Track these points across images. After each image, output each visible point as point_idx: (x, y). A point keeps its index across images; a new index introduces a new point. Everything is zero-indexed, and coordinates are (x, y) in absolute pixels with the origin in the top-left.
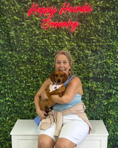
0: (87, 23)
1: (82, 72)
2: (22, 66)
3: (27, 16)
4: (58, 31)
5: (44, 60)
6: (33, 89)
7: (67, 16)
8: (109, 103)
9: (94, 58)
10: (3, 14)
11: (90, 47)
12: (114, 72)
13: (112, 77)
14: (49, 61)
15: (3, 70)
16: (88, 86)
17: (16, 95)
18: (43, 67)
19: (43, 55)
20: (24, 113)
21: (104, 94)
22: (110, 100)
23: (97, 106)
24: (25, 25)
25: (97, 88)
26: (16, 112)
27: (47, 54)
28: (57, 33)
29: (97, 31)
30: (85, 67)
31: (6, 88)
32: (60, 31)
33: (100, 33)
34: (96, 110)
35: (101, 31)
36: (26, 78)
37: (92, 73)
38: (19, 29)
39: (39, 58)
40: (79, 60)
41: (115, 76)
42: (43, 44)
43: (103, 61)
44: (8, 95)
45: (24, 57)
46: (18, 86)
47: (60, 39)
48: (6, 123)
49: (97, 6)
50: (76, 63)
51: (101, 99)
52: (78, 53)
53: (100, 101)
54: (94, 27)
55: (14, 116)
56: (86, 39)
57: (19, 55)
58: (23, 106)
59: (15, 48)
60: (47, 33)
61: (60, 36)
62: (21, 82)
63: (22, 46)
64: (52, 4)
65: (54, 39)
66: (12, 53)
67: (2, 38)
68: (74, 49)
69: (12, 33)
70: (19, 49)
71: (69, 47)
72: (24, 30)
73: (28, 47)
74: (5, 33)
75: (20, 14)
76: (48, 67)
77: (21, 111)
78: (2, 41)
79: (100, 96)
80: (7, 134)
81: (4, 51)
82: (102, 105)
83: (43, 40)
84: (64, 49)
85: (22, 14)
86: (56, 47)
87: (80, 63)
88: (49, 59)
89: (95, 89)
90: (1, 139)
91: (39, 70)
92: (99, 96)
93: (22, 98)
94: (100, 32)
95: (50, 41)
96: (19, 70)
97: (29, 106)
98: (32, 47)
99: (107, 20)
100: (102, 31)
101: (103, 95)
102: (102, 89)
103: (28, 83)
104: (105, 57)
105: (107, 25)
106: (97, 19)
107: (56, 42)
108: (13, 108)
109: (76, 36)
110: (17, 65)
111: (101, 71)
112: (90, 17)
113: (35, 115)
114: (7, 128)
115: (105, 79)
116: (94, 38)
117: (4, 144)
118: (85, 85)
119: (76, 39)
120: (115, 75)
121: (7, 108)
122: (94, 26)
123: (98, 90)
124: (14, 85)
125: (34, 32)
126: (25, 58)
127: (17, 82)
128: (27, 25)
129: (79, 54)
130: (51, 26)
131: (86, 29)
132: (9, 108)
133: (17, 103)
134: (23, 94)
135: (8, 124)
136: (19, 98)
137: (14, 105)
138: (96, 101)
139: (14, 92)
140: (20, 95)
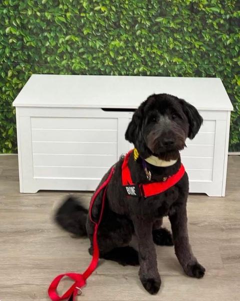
6: (65, 7)
8: (236, 40)
16: (191, 2)
17: (28, 22)
20: (46, 62)
21: (225, 20)
22: (238, 33)
23: (208, 45)
25: (209, 6)
26: (29, 60)
31: (5, 7)
34: (206, 56)
44: (9, 22)
46: (33, 2)
48: (8, 85)
51: (216, 30)
53: (215, 36)
55: (24, 68)
58: (43, 45)
77: (40, 56)
79: (215, 24)
80: (9, 109)
82: (221, 45)
89: (204, 9)
93: (41, 29)
97: (57, 47)
101: (222, 22)
102: (220, 9)
108: (20, 52)
113: (71, 65)
114: (9, 95)
117: (2, 131)
121: (7, 51)
123: (211, 10)
132: (12, 52)
133: (30, 39)
134: (43, 19)
135: (11, 87)
136: (34, 28)
137: (23, 44)
138: (206, 36)
139: (24, 14)
140: (37, 21)
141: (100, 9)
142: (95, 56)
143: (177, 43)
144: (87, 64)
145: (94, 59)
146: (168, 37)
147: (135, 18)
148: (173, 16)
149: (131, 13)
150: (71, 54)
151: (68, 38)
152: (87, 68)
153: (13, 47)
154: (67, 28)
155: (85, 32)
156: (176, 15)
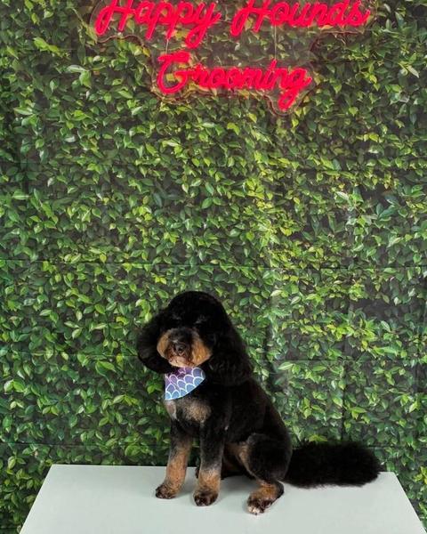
0: (346, 76)
1: (321, 281)
2: (69, 251)
3: (91, 39)
4: (224, 107)
5: (163, 226)
6: (114, 345)
7: (263, 43)
9: (370, 223)
11: (354, 174)
14: (181, 231)
16: (344, 336)
17: (47, 370)
18: (158, 256)
19: (158, 208)
20: (78, 442)
21: (408, 369)
23: (375, 413)
24: (81, 78)
25: (379, 343)
26: (46, 440)
27: (176, 203)
28: (219, 117)
29: (386, 110)
30: (332, 259)
31: (3, 344)
32: (233, 106)
33: (400, 119)
34: (369, 431)
35: (402, 110)
36: (86, 300)
37: (363, 286)
38: (56, 93)
39: (139, 220)
40: (309, 229)
42: (159, 160)
43: (408, 237)
44: (10, 371)
45: (76, 214)
46: (54, 335)
47: (231, 140)
48: (7, 483)
49: (394, 3)
50: (298, 243)
51: (391, 387)
53: (387, 398)
54: (375, 92)
55: (36, 454)
56: (340, 143)
57: (57, 204)
58: (73, 412)
59: (37, 177)
60: (176, 114)
61: (230, 126)
62: (66, 315)
65: (204, 138)
66: (27, 196)
69: (27, 112)
70: (58, 178)
71: (267, 175)
72: (77, 99)
73: (92, 173)
75: (63, 30)
76: (177, 257)
77: (68, 434)
79: (388, 375)
80: (11, 524)
82: (398, 413)
83: (161, 144)
84: (248, 183)
85: (67, 27)
86: (214, 175)
87: (314, 242)
88: (184, 225)
89: (369, 350)
91: (139, 266)
92: (384, 377)
93: (70, 383)
94: (399, 115)
95: (187, 147)
96: (55, 267)
97: (97, 415)
98: (110, 172)
100: (408, 112)
101: (402, 372)
102: (400, 349)
103: (93, 321)
104: (416, 220)
106: (389, 58)
107: (215, 155)
108: (30, 424)
109: (300, 128)
110: (49, 248)
111: (399, 277)
112: (361, 49)
113: (123, 448)
114: (9, 501)
115: (411, 307)
116: (374, 137)
118: (329, 333)
119: (297, 142)
121: (7, 422)
122: (377, 87)
123: (382, 351)
124: (36, 328)
125: (119, 109)
126: (83, 219)
127: (48, 316)
128: (90, 79)
129: (309, 206)
130: (193, 84)
131: (340, 101)
132: (16, 424)
133: (48, 402)
134: (73, 365)
135: (12, 486)
136: (57, 382)
138: (371, 397)
139: (38, 357)
140: (62, 369)
142: (165, 431)
143: (316, 408)
144: (153, 446)
145: (165, 436)
146: (301, 398)
148: (309, 359)
150: (123, 427)
151: (117, 399)
152: (152, 453)
153: (17, 417)
154: (118, 381)
155: (150, 389)
156: (316, 359)
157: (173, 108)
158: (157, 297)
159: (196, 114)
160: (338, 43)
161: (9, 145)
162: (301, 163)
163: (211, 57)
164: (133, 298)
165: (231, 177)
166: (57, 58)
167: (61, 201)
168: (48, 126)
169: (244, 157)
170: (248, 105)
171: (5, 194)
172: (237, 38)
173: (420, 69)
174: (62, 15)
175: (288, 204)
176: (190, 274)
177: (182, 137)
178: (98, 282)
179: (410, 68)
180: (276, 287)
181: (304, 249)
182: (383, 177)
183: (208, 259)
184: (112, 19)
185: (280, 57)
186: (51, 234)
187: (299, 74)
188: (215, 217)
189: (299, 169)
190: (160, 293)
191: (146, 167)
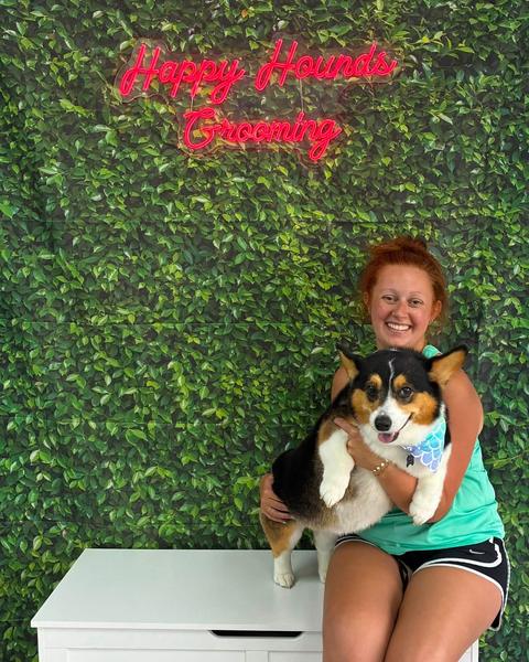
0: (377, 127)
1: (364, 338)
2: (96, 312)
3: (115, 100)
4: (254, 161)
5: (195, 284)
6: (145, 411)
7: (289, 96)
10: (11, 91)
11: (392, 226)
12: (502, 333)
13: (496, 359)
14: (214, 288)
15: (15, 330)
17: (73, 441)
18: (190, 315)
19: (189, 265)
20: (107, 522)
22: (490, 457)
24: (107, 137)
26: (74, 517)
27: (207, 260)
28: (248, 171)
29: (423, 159)
31: (28, 411)
32: (262, 160)
33: (437, 168)
35: (439, 158)
36: (115, 364)
38: (82, 152)
39: (169, 278)
40: (348, 283)
41: (506, 353)
42: (188, 216)
43: (451, 288)
44: (36, 439)
45: (103, 273)
46: (81, 402)
47: (262, 194)
48: (31, 566)
49: (420, 54)
50: (337, 297)
52: (344, 255)
54: (407, 141)
55: (64, 533)
56: (375, 194)
57: (82, 264)
58: (101, 488)
59: (63, 237)
60: (204, 170)
61: (261, 180)
62: (94, 380)
63: (97, 225)
64: (225, 45)
65: (234, 193)
66: (53, 256)
67: (9, 193)
68: (325, 235)
69: (53, 172)
70: (84, 237)
71: (301, 228)
72: (103, 157)
73: (120, 231)
74: (22, 172)
75: (87, 92)
76: (211, 316)
77: (96, 509)
78: (11, 205)
81: (16, 250)
83: (190, 200)
84: (282, 237)
85: (92, 89)
86: (246, 230)
87: (354, 297)
88: (217, 282)
90: (7, 635)
91: (171, 326)
93: (97, 454)
94: (434, 165)
95: (217, 203)
96: (82, 329)
97: (128, 490)
98: (138, 229)
99: (462, 111)
100: (445, 159)
103: (122, 385)
104: (459, 270)
105: (463, 133)
106: (418, 107)
107: (246, 209)
108: (57, 499)
109: (333, 180)
110: (76, 309)
111: (447, 331)
112: (390, 99)
113: (156, 527)
114: (33, 587)
116: (410, 187)
119: (331, 194)
120: (508, 348)
121: (33, 496)
122: (409, 136)
124: (61, 395)
125: (146, 167)
126: (110, 279)
127: (75, 381)
128: (116, 138)
130: (221, 139)
131: (373, 152)
132: (42, 499)
133: (75, 476)
134: (101, 434)
135: (38, 570)
136: (83, 454)
137: (62, 485)
139: (63, 426)
140: (90, 439)
141: (214, 414)
142: (203, 507)
144: (189, 524)
145: (202, 513)
147: (284, 429)
149: (274, 421)
150: (157, 504)
152: (188, 533)
153: (43, 490)
154: (150, 452)
155: (185, 460)
157: (201, 163)
158: (190, 357)
159: (225, 169)
160: (366, 94)
161: (35, 204)
162: (337, 215)
163: (237, 112)
164: (165, 360)
165: (264, 231)
166: (84, 119)
167: (87, 261)
168: (74, 185)
169: (276, 211)
170: (278, 158)
171: (31, 254)
172: (263, 93)
173: (454, 115)
174: (86, 77)
175: (325, 257)
176: (225, 333)
177: (211, 193)
178: (126, 345)
179: (441, 115)
180: (317, 344)
181: (344, 304)
182: (423, 228)
183: (243, 317)
184: (136, 80)
185: (308, 109)
186: (77, 294)
187: (329, 125)
188: (248, 273)
189: (334, 221)
190: (193, 354)
191: (176, 223)
